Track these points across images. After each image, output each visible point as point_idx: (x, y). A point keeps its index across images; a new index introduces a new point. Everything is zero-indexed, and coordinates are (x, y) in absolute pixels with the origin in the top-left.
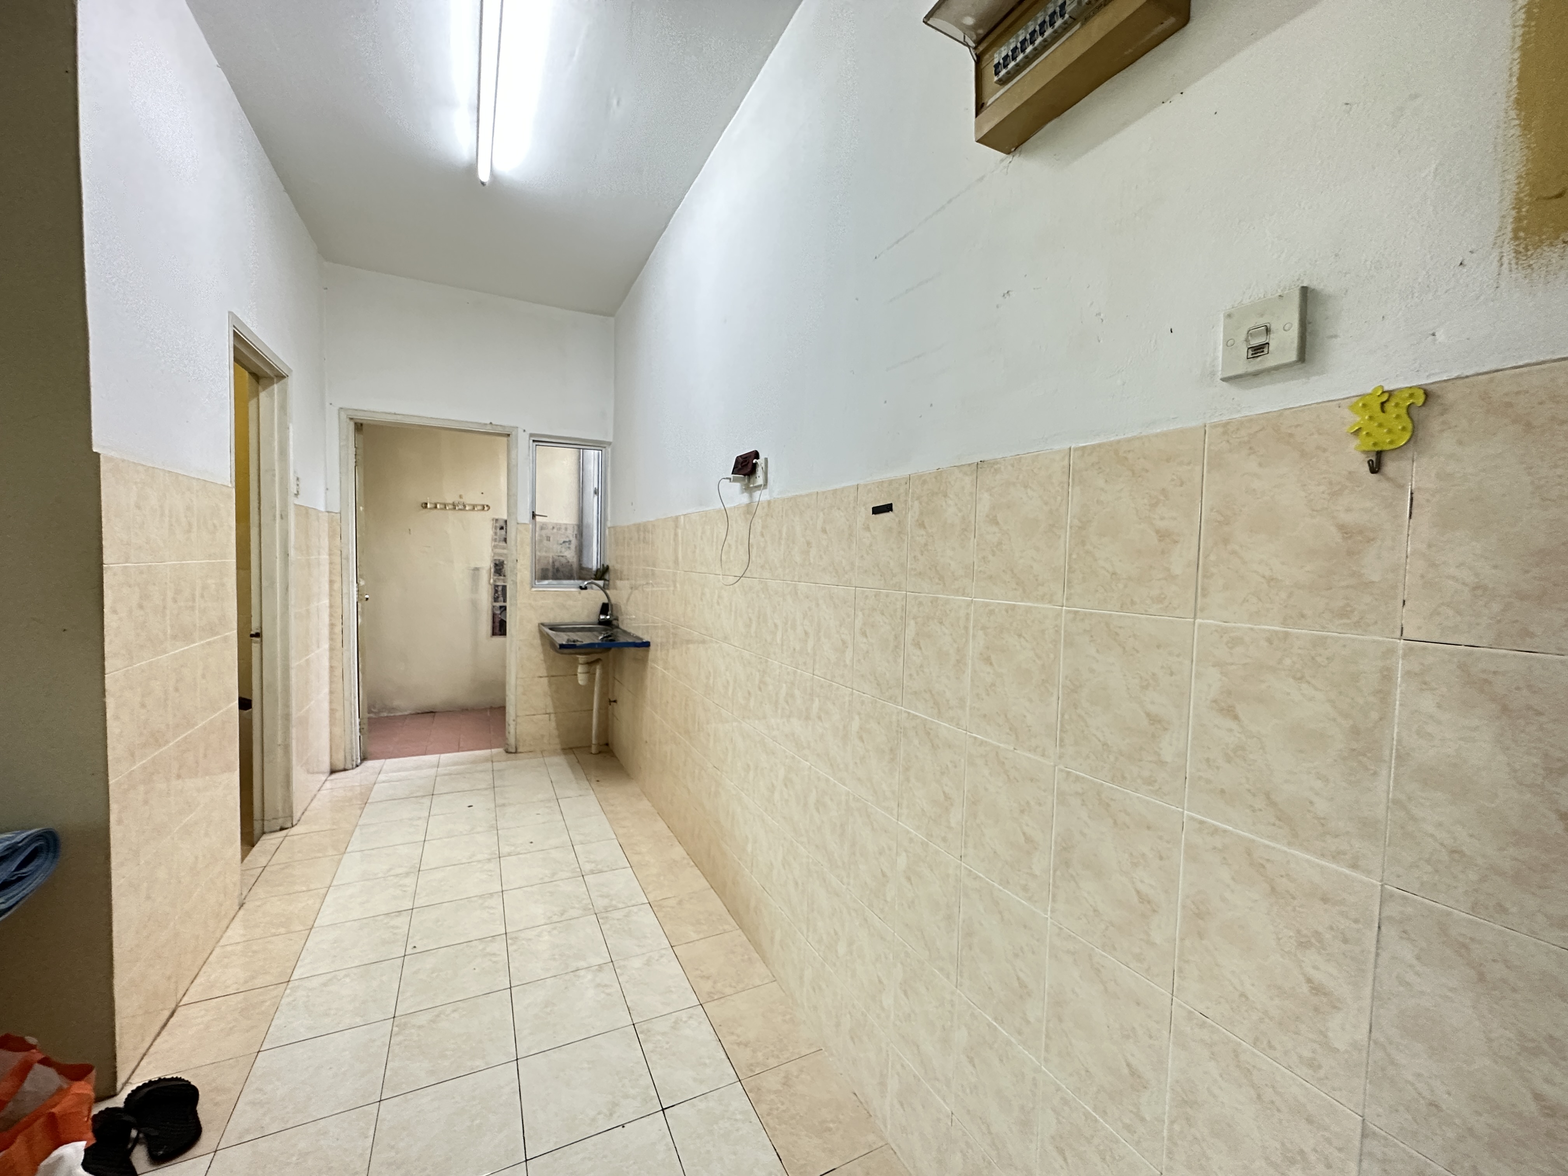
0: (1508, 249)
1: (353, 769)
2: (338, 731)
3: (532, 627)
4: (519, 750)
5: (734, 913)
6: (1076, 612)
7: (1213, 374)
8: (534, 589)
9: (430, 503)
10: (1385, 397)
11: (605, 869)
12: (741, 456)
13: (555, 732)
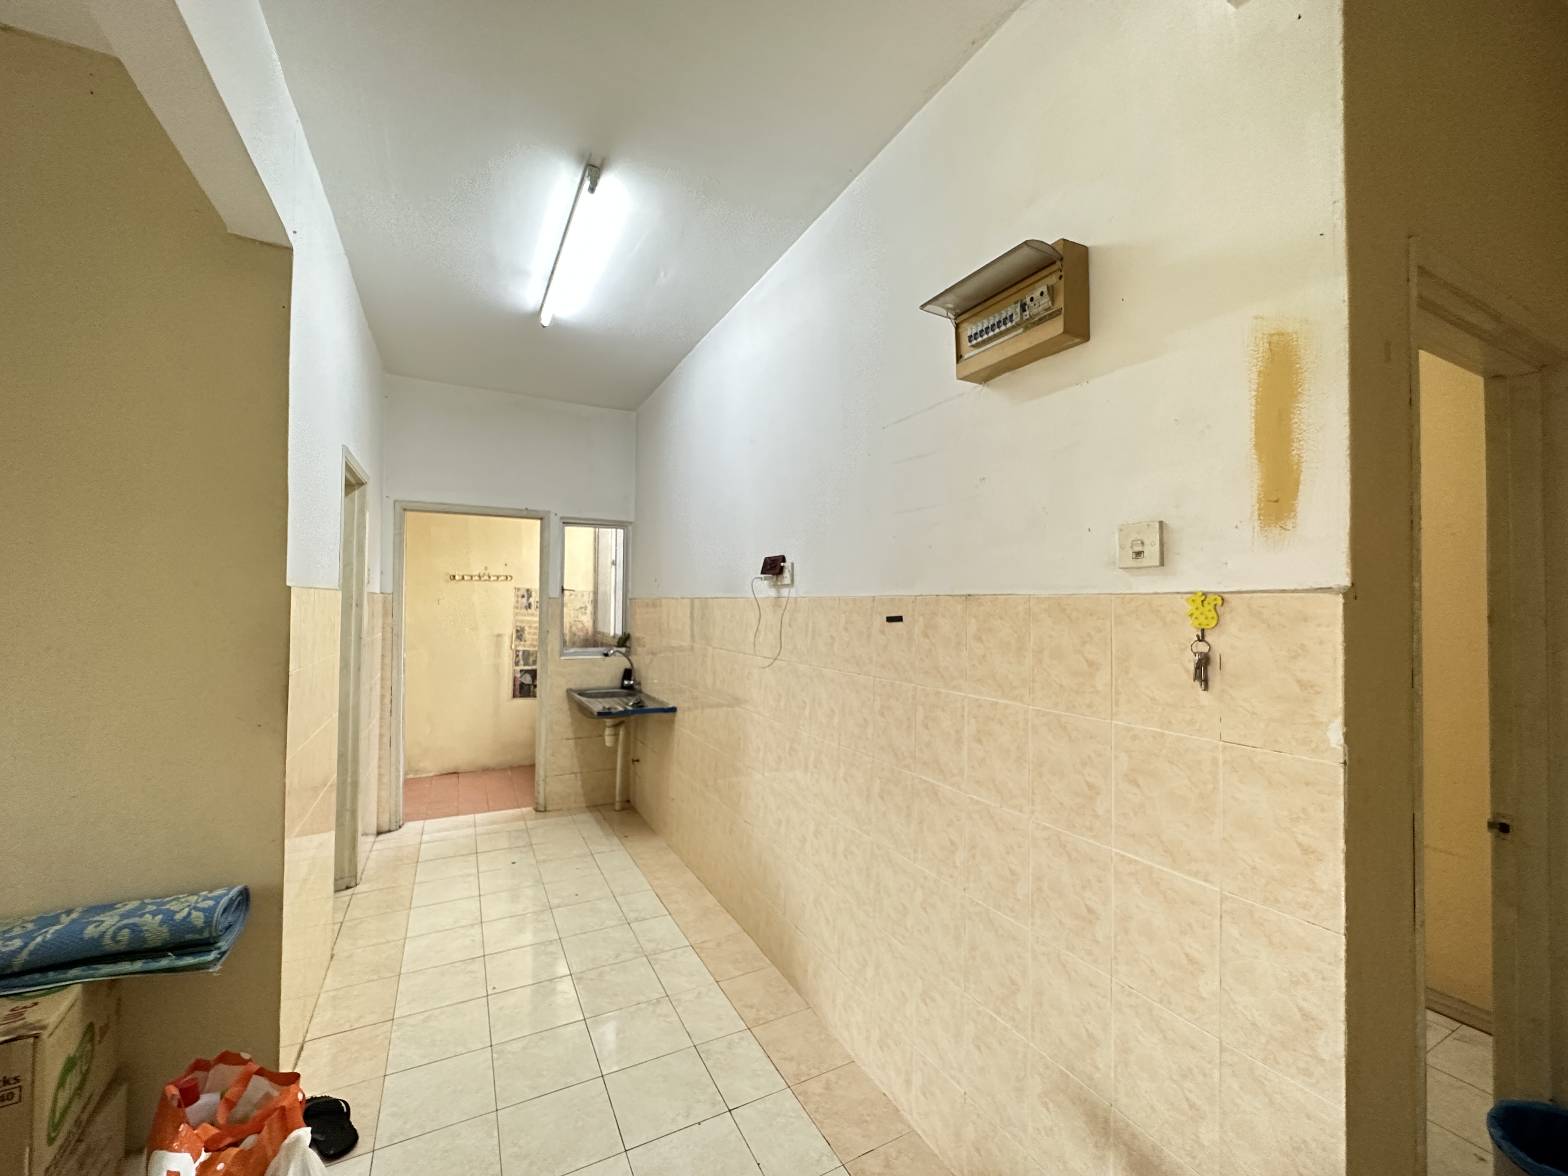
0: (1257, 524)
1: (396, 830)
2: (384, 794)
3: (561, 693)
4: (547, 809)
5: (767, 952)
6: (1038, 711)
7: (1114, 563)
8: (563, 658)
9: (459, 575)
10: (1203, 598)
11: (648, 917)
12: (769, 558)
13: (581, 791)
